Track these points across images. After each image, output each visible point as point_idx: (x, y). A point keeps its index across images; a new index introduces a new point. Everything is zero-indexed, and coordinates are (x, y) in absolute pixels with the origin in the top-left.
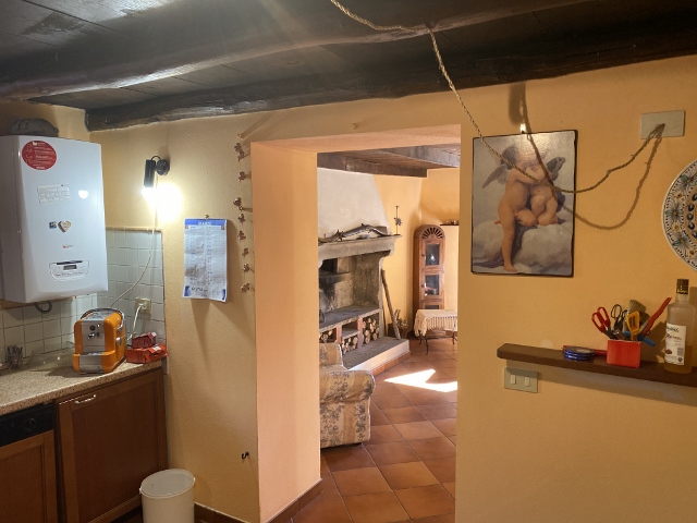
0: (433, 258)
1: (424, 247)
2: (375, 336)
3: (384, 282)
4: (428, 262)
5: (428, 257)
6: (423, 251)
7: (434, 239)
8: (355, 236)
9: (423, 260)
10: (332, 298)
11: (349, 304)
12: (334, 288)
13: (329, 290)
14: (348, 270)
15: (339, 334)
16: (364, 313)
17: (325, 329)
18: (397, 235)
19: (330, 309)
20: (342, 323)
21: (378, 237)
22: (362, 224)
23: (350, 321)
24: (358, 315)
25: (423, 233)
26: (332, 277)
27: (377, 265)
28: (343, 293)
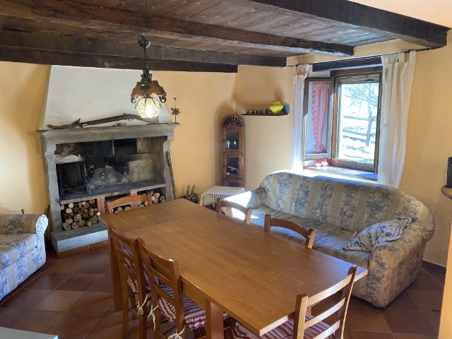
1: (225, 134)
3: (168, 163)
6: (224, 136)
7: (233, 127)
8: (110, 124)
10: (125, 173)
11: (149, 178)
12: (128, 166)
13: (120, 166)
14: (147, 151)
15: (101, 204)
16: (139, 188)
17: (79, 200)
18: (175, 123)
19: (123, 182)
20: (104, 196)
21: (148, 125)
22: (125, 114)
23: (116, 194)
24: (129, 189)
25: (224, 121)
26: (123, 156)
27: (162, 148)
28: (141, 170)
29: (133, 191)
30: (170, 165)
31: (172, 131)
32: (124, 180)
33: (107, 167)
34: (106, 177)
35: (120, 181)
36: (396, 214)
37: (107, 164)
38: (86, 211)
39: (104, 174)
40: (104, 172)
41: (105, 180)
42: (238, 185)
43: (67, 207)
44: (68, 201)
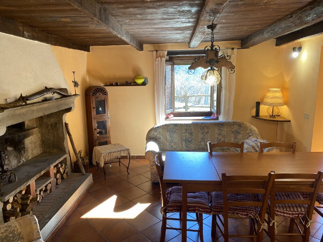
0: (100, 109)
1: (94, 102)
2: (65, 176)
4: (98, 113)
5: (97, 109)
6: (93, 105)
7: (101, 96)
8: (40, 98)
9: (94, 112)
10: (23, 152)
11: (39, 153)
12: (24, 144)
13: (19, 146)
14: (35, 126)
15: (33, 189)
16: (55, 162)
17: (18, 190)
18: (76, 95)
19: (22, 162)
20: (35, 178)
21: (61, 98)
22: (46, 87)
23: (42, 173)
24: (49, 166)
25: (92, 92)
26: (20, 134)
27: (61, 120)
28: (33, 145)
29: (52, 167)
30: (70, 135)
31: (73, 103)
32: (23, 160)
33: (9, 149)
34: (9, 160)
36: (247, 134)
37: (9, 146)
38: (20, 201)
39: (7, 157)
40: (7, 155)
41: (8, 164)
42: (106, 143)
43: (8, 202)
44: (10, 194)
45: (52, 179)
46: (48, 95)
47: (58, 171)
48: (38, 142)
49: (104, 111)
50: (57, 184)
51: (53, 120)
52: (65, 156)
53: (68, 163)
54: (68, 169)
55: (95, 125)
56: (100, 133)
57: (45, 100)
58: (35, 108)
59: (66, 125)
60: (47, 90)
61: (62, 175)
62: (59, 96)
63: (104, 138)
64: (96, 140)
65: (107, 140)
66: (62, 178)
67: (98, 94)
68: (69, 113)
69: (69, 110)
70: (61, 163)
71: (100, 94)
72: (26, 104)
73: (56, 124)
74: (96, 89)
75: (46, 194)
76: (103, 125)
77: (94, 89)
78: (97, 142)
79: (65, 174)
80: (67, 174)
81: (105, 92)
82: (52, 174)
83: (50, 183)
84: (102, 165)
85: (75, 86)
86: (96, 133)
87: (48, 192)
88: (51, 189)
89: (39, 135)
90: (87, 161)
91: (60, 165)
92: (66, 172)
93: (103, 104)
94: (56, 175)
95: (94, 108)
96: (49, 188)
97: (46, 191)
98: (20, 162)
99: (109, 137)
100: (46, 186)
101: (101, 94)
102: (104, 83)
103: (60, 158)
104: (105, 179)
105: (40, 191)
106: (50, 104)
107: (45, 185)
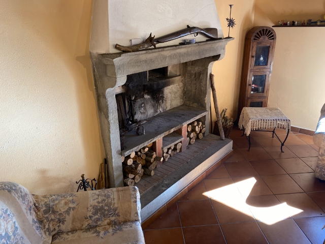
0: (262, 59)
1: (255, 49)
2: (201, 136)
3: (212, 86)
4: (257, 63)
5: (258, 58)
6: (253, 52)
7: (265, 40)
8: (176, 41)
9: (252, 62)
10: (161, 101)
11: (179, 104)
12: (163, 92)
13: (157, 95)
14: (178, 74)
15: (159, 146)
16: (189, 119)
17: (141, 146)
18: (229, 38)
19: (159, 112)
20: (163, 135)
21: (207, 41)
22: (188, 26)
23: (172, 130)
24: (181, 123)
25: (254, 34)
26: (160, 82)
27: (206, 69)
28: (173, 95)
29: (185, 125)
30: (213, 90)
31: (224, 49)
32: (161, 110)
33: (147, 96)
34: (145, 109)
35: (156, 111)
37: (146, 93)
38: (144, 157)
39: (143, 105)
40: (143, 103)
41: (144, 113)
42: (260, 105)
43: (128, 157)
44: (131, 150)
45: (184, 138)
46: (188, 37)
47: (193, 130)
48: (179, 93)
49: (266, 63)
50: (190, 144)
51: (197, 69)
52: (203, 114)
53: (208, 121)
54: (206, 129)
55: (251, 78)
56: (255, 90)
57: (184, 43)
58: (167, 53)
59: (211, 76)
60: (189, 29)
61: (198, 135)
62: (205, 39)
63: (259, 97)
64: (248, 98)
65: (263, 100)
66: (197, 138)
67: (261, 38)
68: (216, 62)
69: (216, 58)
70: (198, 121)
71: (264, 38)
72: (155, 48)
73: (200, 74)
74: (260, 32)
75: (175, 153)
76: (261, 81)
77: (258, 31)
78: (250, 101)
79: (201, 134)
80: (204, 134)
81: (273, 36)
82: (184, 133)
83: (181, 142)
84: (248, 132)
85: (229, 26)
86: (250, 89)
87: (178, 151)
88: (181, 149)
89: (181, 85)
90: (231, 123)
91: (196, 124)
92: (203, 131)
93: (266, 52)
94: (189, 133)
95: (253, 57)
96: (178, 147)
97: (175, 149)
98: (157, 112)
99: (266, 97)
100: (176, 145)
101: (267, 38)
102: (274, 23)
103: (197, 115)
104: (249, 151)
105: (169, 149)
106: (189, 49)
107: (174, 144)
